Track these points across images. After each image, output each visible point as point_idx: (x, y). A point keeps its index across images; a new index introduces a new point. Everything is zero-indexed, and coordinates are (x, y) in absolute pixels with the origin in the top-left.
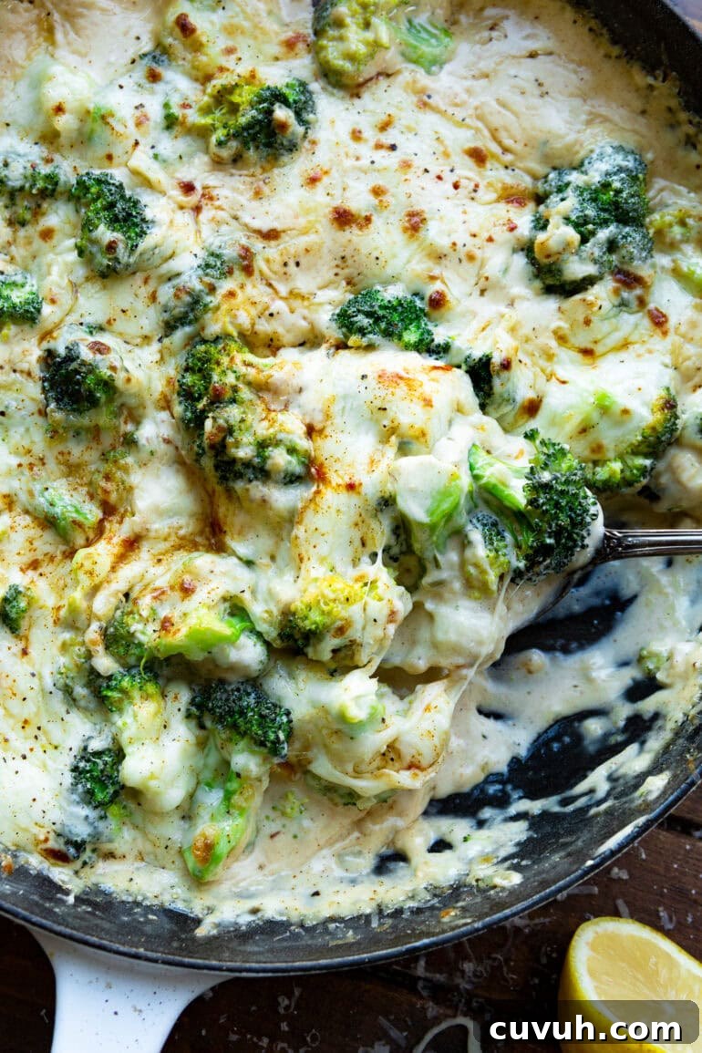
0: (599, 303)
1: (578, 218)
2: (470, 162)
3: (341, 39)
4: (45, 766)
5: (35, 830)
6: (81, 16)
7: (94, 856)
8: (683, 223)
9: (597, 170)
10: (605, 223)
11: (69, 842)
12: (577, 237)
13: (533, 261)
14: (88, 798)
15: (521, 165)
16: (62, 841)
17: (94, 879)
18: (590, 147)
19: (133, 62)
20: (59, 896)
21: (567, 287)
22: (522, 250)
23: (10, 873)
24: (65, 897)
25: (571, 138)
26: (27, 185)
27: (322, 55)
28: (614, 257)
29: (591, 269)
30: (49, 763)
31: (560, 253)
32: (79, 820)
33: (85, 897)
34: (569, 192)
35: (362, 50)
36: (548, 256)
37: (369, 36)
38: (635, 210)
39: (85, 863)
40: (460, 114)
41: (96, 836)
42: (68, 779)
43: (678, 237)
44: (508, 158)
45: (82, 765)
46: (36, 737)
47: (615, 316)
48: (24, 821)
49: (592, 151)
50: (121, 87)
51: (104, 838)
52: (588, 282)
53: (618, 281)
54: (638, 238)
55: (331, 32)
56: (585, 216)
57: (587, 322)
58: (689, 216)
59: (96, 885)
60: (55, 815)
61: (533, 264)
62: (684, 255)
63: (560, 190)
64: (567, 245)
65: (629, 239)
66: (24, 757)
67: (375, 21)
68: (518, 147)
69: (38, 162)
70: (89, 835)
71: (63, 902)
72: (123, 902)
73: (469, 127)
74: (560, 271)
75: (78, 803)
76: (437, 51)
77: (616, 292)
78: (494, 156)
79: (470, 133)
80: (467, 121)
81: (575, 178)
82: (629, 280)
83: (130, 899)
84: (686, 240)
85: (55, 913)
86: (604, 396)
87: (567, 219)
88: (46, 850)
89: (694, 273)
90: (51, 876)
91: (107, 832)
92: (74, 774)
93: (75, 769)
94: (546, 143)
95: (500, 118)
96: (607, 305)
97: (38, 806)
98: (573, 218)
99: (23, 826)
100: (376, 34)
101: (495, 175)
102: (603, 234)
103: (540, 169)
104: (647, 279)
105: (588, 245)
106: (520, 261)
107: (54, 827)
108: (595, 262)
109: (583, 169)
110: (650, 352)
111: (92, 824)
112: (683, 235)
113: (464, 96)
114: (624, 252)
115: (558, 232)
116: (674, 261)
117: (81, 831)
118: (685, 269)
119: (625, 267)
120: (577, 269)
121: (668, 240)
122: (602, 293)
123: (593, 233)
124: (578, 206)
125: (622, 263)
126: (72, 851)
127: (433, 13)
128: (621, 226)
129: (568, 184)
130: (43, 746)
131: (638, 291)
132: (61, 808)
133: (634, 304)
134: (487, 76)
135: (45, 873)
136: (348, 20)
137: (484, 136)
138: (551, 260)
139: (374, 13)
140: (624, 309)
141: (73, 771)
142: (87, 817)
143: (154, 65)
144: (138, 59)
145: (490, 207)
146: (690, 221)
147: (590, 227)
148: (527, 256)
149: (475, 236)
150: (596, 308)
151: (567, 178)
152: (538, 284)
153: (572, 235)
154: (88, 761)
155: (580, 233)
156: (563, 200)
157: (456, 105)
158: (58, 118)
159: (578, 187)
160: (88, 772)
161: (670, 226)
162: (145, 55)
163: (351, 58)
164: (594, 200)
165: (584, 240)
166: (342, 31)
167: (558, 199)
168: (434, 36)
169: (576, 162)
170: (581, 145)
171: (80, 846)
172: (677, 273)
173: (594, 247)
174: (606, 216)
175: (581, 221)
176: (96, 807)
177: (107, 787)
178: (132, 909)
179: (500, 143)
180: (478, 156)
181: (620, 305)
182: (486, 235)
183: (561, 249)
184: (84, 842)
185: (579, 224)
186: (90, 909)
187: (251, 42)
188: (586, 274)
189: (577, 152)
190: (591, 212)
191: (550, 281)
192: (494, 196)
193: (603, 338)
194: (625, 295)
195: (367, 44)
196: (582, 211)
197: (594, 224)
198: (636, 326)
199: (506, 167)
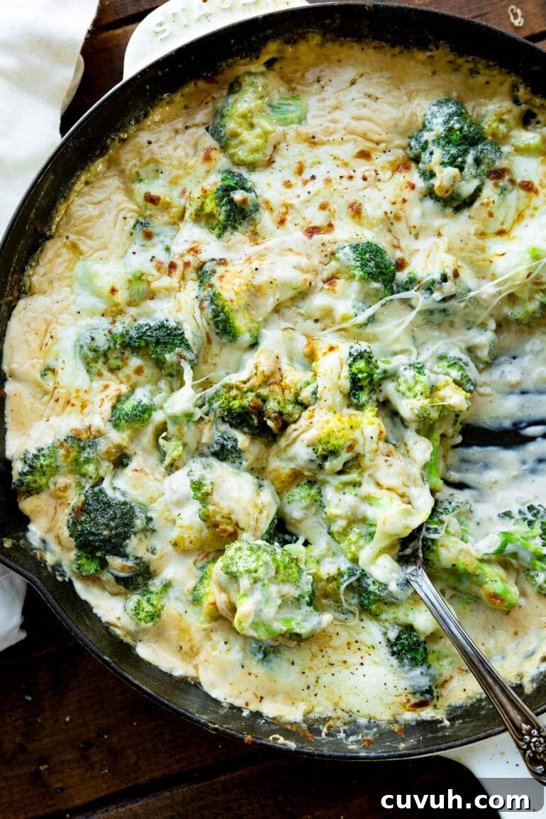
0: (491, 200)
1: (449, 159)
2: (362, 161)
3: (242, 143)
4: (375, 662)
5: (398, 699)
6: (87, 228)
7: (438, 690)
8: (501, 121)
9: (437, 124)
10: (466, 152)
11: (422, 693)
12: (456, 170)
13: (437, 199)
14: (415, 662)
15: (392, 145)
16: (418, 695)
17: (446, 704)
18: (423, 113)
19: (132, 234)
20: (439, 726)
21: (468, 201)
22: (426, 196)
23: (405, 733)
24: (443, 724)
25: (407, 115)
26: (112, 345)
27: (236, 158)
28: (483, 167)
29: (476, 183)
30: (377, 659)
31: (453, 186)
32: (418, 677)
33: (452, 716)
34: (431, 147)
35: (259, 142)
36: (447, 191)
37: (258, 131)
38: (477, 134)
39: (438, 697)
40: (337, 137)
41: (433, 679)
42: (394, 661)
43: (505, 130)
44: (383, 146)
45: (395, 649)
46: (359, 649)
47: (503, 201)
48: (390, 699)
49: (425, 115)
50: (134, 253)
51: (437, 677)
52: (478, 190)
53: (493, 178)
54: (489, 148)
55: (234, 142)
56: (452, 155)
57: (491, 215)
58: (503, 115)
59: (450, 706)
60: (403, 684)
61: (439, 201)
62: (515, 137)
63: (424, 148)
64: (454, 179)
65: (485, 151)
66: (362, 664)
67: (255, 121)
68: (384, 136)
69: (110, 327)
70: (430, 681)
71: (444, 728)
72: (472, 704)
73: (348, 141)
74: (459, 195)
75: (411, 670)
76: (298, 113)
77: (496, 185)
78: (374, 149)
79: (351, 145)
80: (345, 138)
81: (427, 136)
82: (498, 174)
83: (474, 700)
84: (510, 129)
85: (448, 736)
86: (534, 250)
87: (443, 164)
88: (412, 706)
89: (529, 144)
90: (424, 718)
91: (436, 672)
92: (395, 657)
93: (393, 654)
94: (396, 125)
95: (363, 126)
96: (495, 197)
97: (390, 686)
98: (446, 160)
99: (390, 702)
100: (262, 127)
101: (381, 160)
102: (470, 158)
103: (404, 142)
104: (508, 167)
105: (466, 170)
106: (430, 203)
107: (406, 691)
108: (475, 177)
109: (428, 128)
110: (536, 209)
111: (427, 674)
112: (506, 127)
113: (332, 125)
114: (487, 160)
115: (444, 174)
116: (513, 145)
117: (424, 682)
118: (523, 146)
119: (492, 168)
120: (467, 188)
121: (501, 136)
122: (489, 192)
123: (464, 162)
124: (444, 152)
125: (489, 167)
126: (428, 696)
127: (279, 92)
128: (475, 147)
129: (426, 142)
130: (366, 652)
131: (507, 177)
132: (403, 678)
133: (510, 187)
134: (337, 108)
135: (419, 719)
136: (239, 130)
137: (360, 141)
138: (450, 193)
139: (252, 117)
140: (505, 192)
141: (392, 655)
142: (422, 673)
143: (145, 229)
144: (133, 231)
145: (391, 180)
146: (506, 117)
147: (460, 159)
148: (432, 198)
149: (394, 203)
150: (492, 205)
151: (423, 140)
152: (449, 211)
153: (452, 171)
154: (396, 645)
155: (456, 167)
156: (431, 153)
157: (332, 133)
158: (116, 296)
159: (434, 141)
160: (401, 650)
161: (498, 127)
162: (135, 226)
163: (256, 150)
164: (449, 142)
165: (461, 169)
166: (240, 138)
167: (428, 155)
168: (290, 105)
169: (421, 127)
170: (416, 115)
171: (429, 691)
172: (519, 151)
173: (470, 168)
174: (462, 148)
175: (452, 159)
176: (422, 665)
177: (418, 650)
178: (480, 705)
179: (372, 141)
180: (364, 155)
181: (502, 192)
182: (401, 199)
183: (452, 183)
184: (430, 687)
185: (452, 162)
186: (461, 721)
187: (189, 178)
188: (475, 187)
189: (417, 120)
190: (453, 151)
191: (455, 204)
192: (389, 173)
193: (505, 218)
194: (501, 184)
195: (259, 137)
196: (448, 154)
197: (460, 156)
198: (518, 198)
199: (385, 152)
